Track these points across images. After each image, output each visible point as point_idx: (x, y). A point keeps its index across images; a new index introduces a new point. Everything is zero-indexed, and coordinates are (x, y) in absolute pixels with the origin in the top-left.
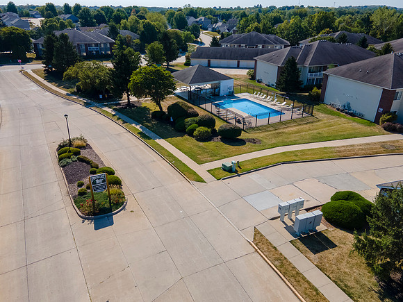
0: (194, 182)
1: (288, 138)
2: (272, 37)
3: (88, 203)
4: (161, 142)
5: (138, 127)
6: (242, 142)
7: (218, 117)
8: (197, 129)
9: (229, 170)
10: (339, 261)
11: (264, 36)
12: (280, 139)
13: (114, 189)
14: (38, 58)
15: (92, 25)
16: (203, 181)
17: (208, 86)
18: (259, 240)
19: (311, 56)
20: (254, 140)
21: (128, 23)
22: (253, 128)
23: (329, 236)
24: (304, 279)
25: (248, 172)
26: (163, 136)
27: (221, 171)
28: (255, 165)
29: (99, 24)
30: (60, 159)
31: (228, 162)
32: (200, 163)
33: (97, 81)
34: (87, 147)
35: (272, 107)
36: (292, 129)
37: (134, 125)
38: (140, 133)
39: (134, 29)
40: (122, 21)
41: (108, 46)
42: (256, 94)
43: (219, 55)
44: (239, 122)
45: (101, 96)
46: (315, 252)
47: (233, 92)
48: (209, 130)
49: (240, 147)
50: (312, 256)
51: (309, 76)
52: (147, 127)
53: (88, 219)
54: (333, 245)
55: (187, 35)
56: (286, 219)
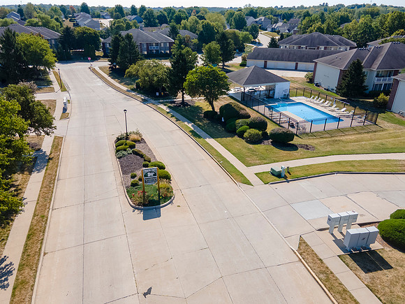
0: (241, 184)
1: (345, 147)
2: (337, 38)
3: (139, 194)
4: (211, 141)
5: (190, 125)
6: (294, 147)
7: (271, 120)
8: (248, 131)
9: (279, 175)
10: (392, 283)
11: (327, 37)
12: (336, 147)
13: (163, 183)
14: (105, 56)
15: (155, 25)
16: (250, 184)
17: (263, 88)
18: (304, 250)
19: (380, 59)
20: (307, 146)
21: (188, 24)
22: (307, 134)
23: (384, 256)
24: (352, 297)
25: (298, 179)
26: (213, 136)
27: (270, 175)
28: (306, 173)
29: (161, 25)
30: (117, 151)
31: (278, 167)
32: (248, 165)
33: (155, 79)
34: (141, 141)
35: (330, 113)
36: (350, 137)
37: (186, 123)
38: (192, 131)
39: (193, 30)
40: (183, 21)
41: (168, 45)
42: (313, 98)
43: (276, 57)
44: (292, 126)
45: (157, 94)
46: (367, 271)
47: (288, 95)
48: (261, 133)
49: (291, 152)
50: (363, 274)
51: (376, 81)
52: (199, 126)
53: (138, 209)
54: (388, 267)
55: (246, 35)
56: (336, 232)
